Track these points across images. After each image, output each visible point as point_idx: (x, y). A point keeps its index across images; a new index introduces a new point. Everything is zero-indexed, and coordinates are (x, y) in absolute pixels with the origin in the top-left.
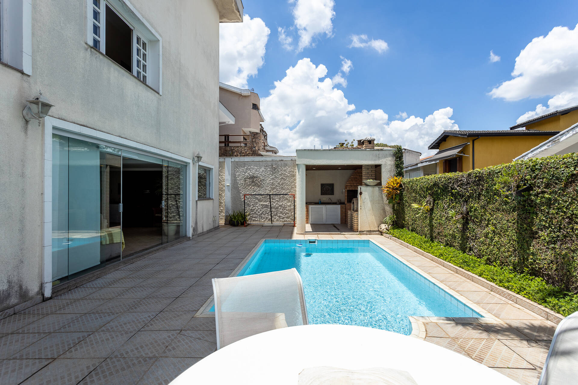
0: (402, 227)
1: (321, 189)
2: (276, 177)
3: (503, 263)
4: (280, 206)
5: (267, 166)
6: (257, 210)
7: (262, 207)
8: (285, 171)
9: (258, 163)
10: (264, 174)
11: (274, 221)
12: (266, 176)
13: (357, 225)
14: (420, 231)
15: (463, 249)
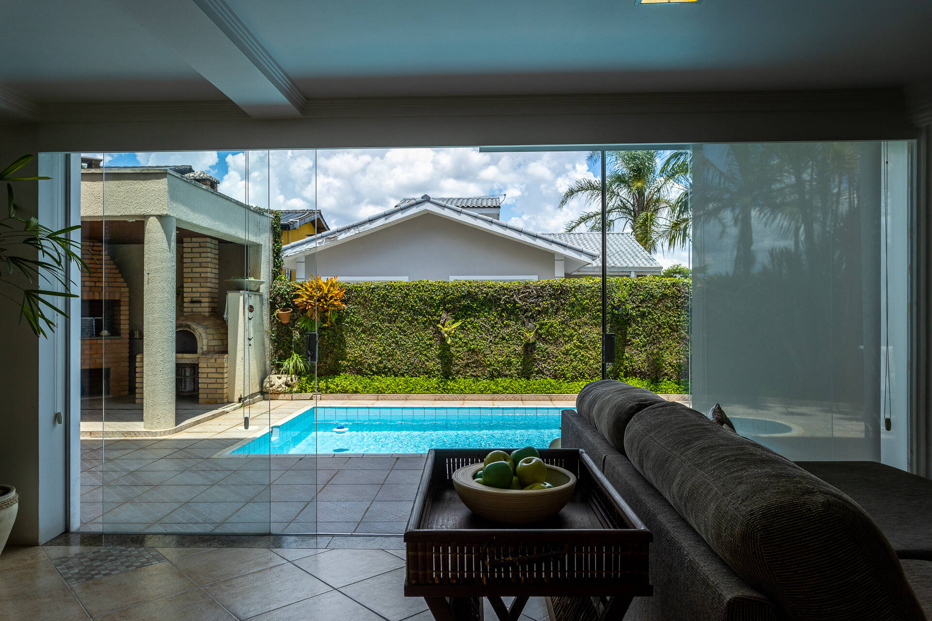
13: (226, 385)
15: (526, 374)
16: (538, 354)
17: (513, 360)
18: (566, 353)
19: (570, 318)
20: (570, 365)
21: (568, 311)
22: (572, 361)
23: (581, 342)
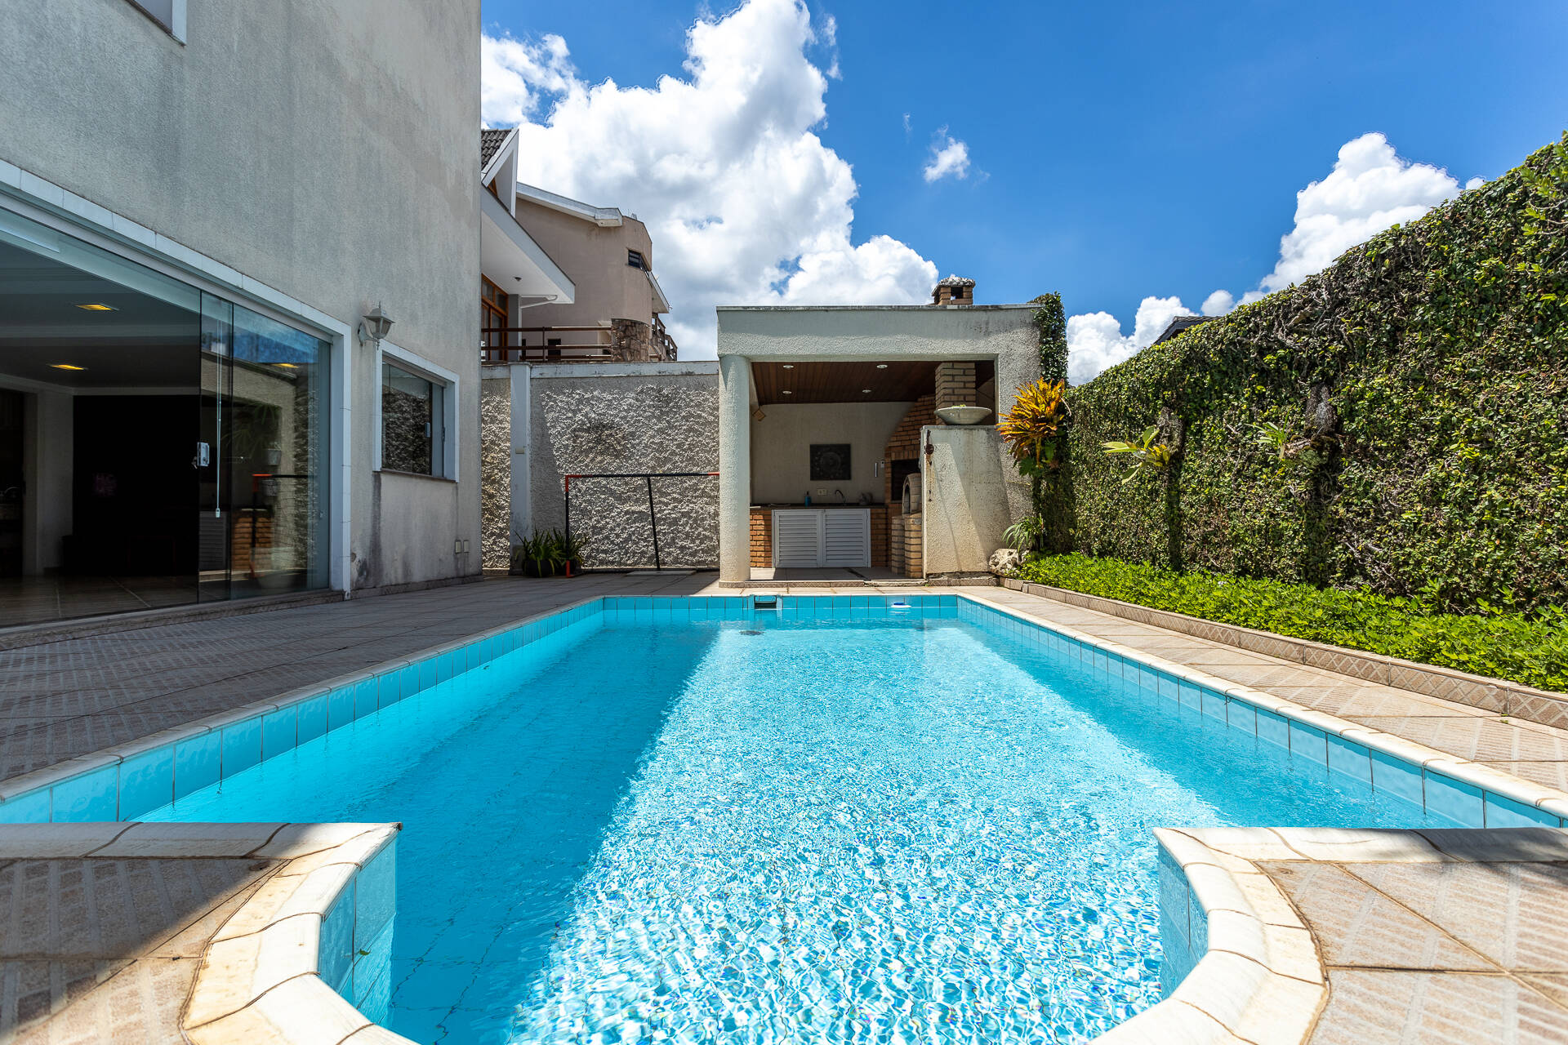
0: (1068, 549)
1: (812, 462)
2: (671, 426)
3: (1530, 595)
4: (684, 515)
5: (642, 391)
6: (612, 529)
7: (628, 519)
8: (698, 405)
9: (615, 381)
10: (632, 417)
11: (665, 564)
12: (639, 421)
13: (919, 555)
14: (1130, 548)
15: (1315, 574)
16: (1348, 505)
17: (1284, 524)
18: (1434, 496)
19: (1441, 355)
20: (1445, 547)
21: (1424, 327)
22: (1451, 529)
23: (1488, 447)
